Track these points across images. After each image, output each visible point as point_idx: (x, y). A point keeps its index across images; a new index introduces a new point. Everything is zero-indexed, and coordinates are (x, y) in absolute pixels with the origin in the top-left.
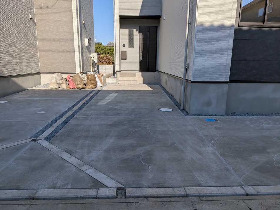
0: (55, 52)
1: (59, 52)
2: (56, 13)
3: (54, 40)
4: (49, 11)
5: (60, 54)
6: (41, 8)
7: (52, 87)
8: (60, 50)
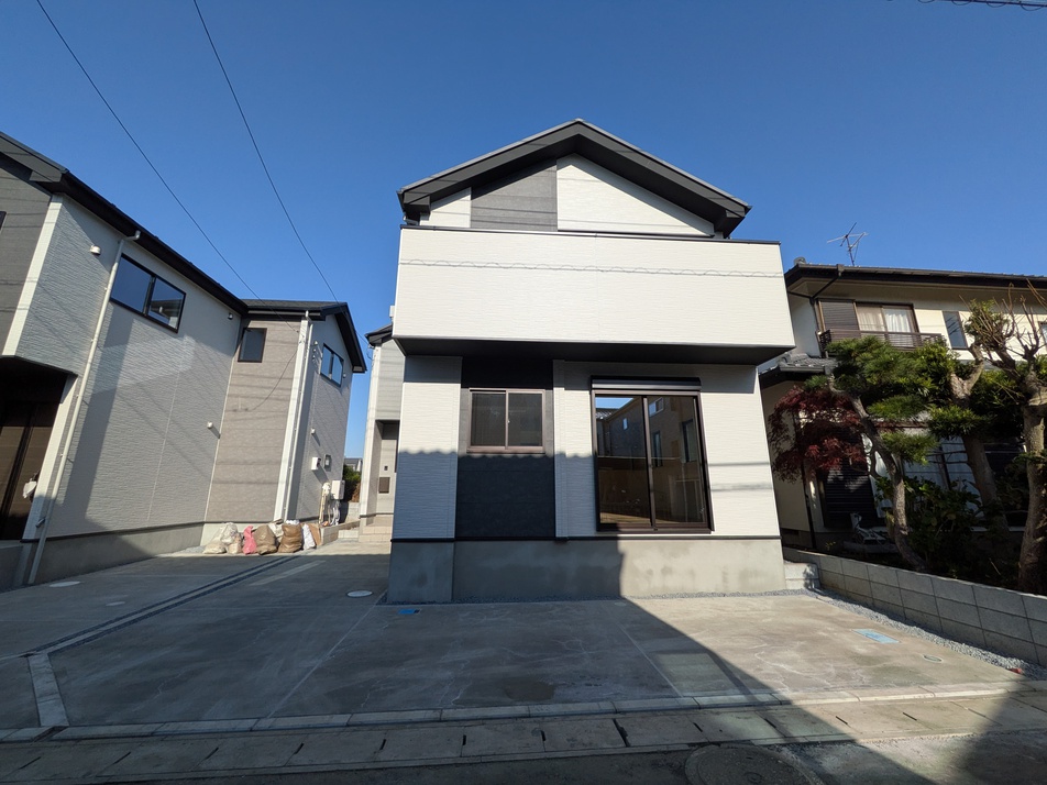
0: (242, 483)
1: (250, 483)
2: (261, 418)
3: (245, 463)
4: (249, 415)
5: (251, 486)
6: (235, 411)
7: (210, 550)
8: (254, 479)
